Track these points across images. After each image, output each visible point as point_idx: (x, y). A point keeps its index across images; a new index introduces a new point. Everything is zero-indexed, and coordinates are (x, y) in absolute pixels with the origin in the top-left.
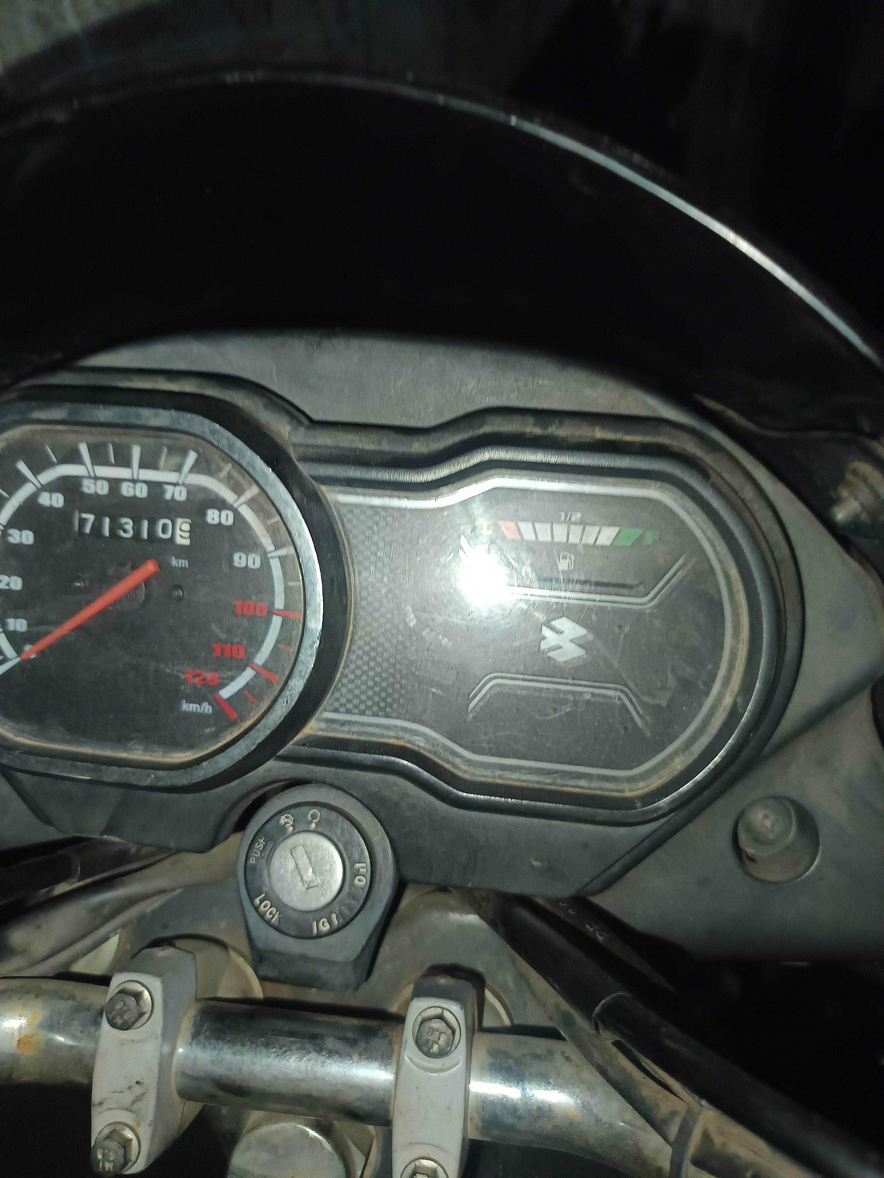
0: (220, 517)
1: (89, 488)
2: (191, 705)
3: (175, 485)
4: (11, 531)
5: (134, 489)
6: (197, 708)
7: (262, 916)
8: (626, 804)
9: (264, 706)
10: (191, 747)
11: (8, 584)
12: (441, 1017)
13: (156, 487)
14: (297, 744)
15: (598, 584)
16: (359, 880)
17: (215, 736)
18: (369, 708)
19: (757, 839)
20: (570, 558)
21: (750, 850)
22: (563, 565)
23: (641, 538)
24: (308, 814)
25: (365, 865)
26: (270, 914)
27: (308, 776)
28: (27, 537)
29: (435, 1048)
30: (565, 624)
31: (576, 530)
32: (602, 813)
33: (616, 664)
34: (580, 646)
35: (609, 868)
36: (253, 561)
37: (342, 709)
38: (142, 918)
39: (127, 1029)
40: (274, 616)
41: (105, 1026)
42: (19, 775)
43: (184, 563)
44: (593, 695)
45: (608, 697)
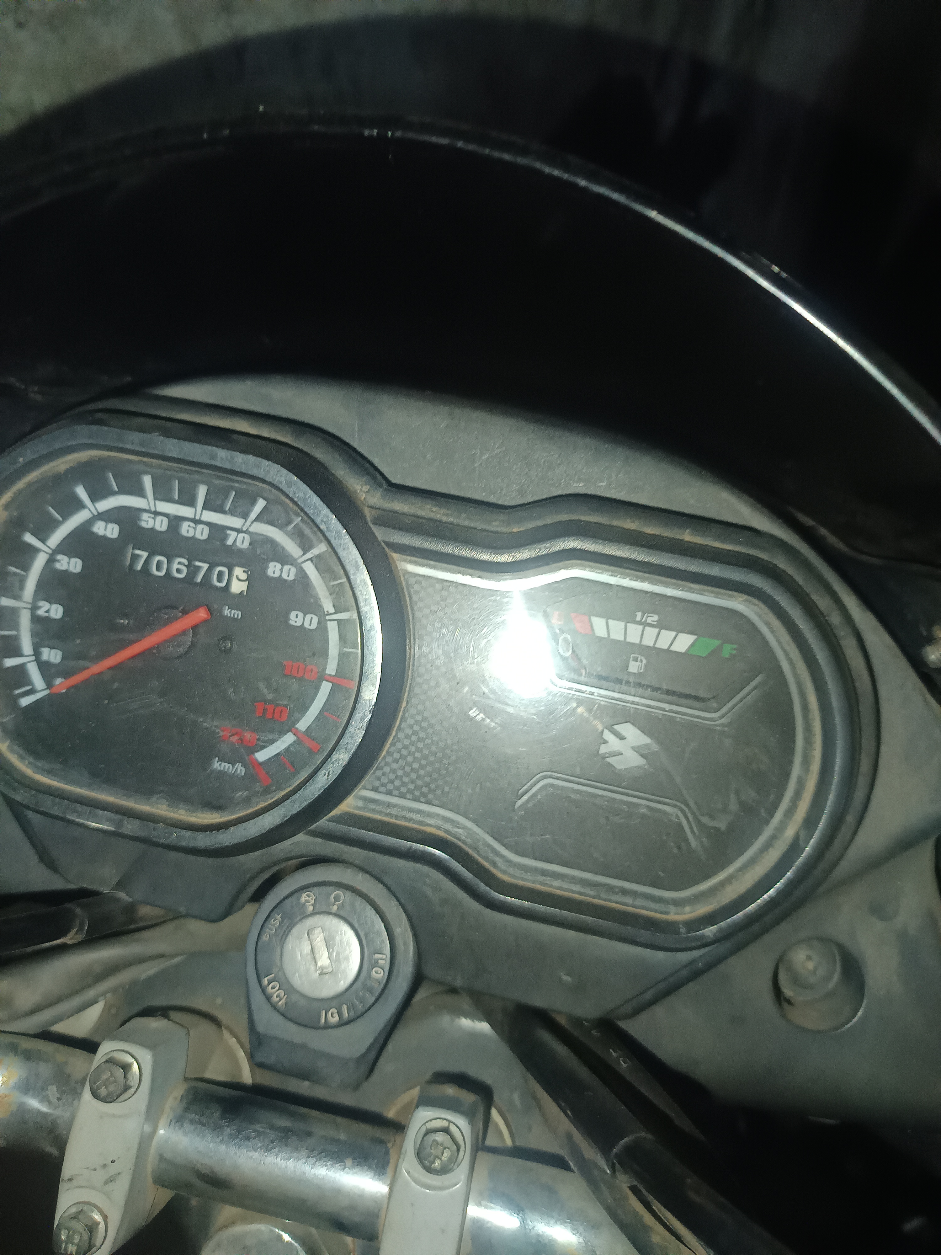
0: (281, 570)
1: (147, 522)
2: (223, 764)
3: (239, 531)
4: (59, 557)
5: (195, 529)
6: (229, 768)
7: (268, 998)
8: (669, 928)
9: (303, 775)
10: (219, 808)
11: (47, 612)
12: (446, 1130)
13: (218, 531)
14: (330, 820)
15: (669, 692)
16: (376, 972)
17: (247, 801)
18: (410, 791)
19: (797, 981)
20: (641, 661)
21: (788, 992)
22: (634, 667)
23: (719, 649)
24: (331, 894)
25: (384, 957)
26: (277, 997)
27: (336, 855)
28: (74, 565)
29: (437, 1164)
30: (630, 731)
31: (651, 632)
32: (644, 935)
33: (678, 780)
34: (642, 756)
35: (642, 993)
36: (311, 622)
37: (383, 789)
38: (135, 983)
39: (111, 1102)
40: (324, 682)
41: (87, 1095)
42: (30, 814)
43: (237, 614)
44: (649, 808)
45: (665, 813)
